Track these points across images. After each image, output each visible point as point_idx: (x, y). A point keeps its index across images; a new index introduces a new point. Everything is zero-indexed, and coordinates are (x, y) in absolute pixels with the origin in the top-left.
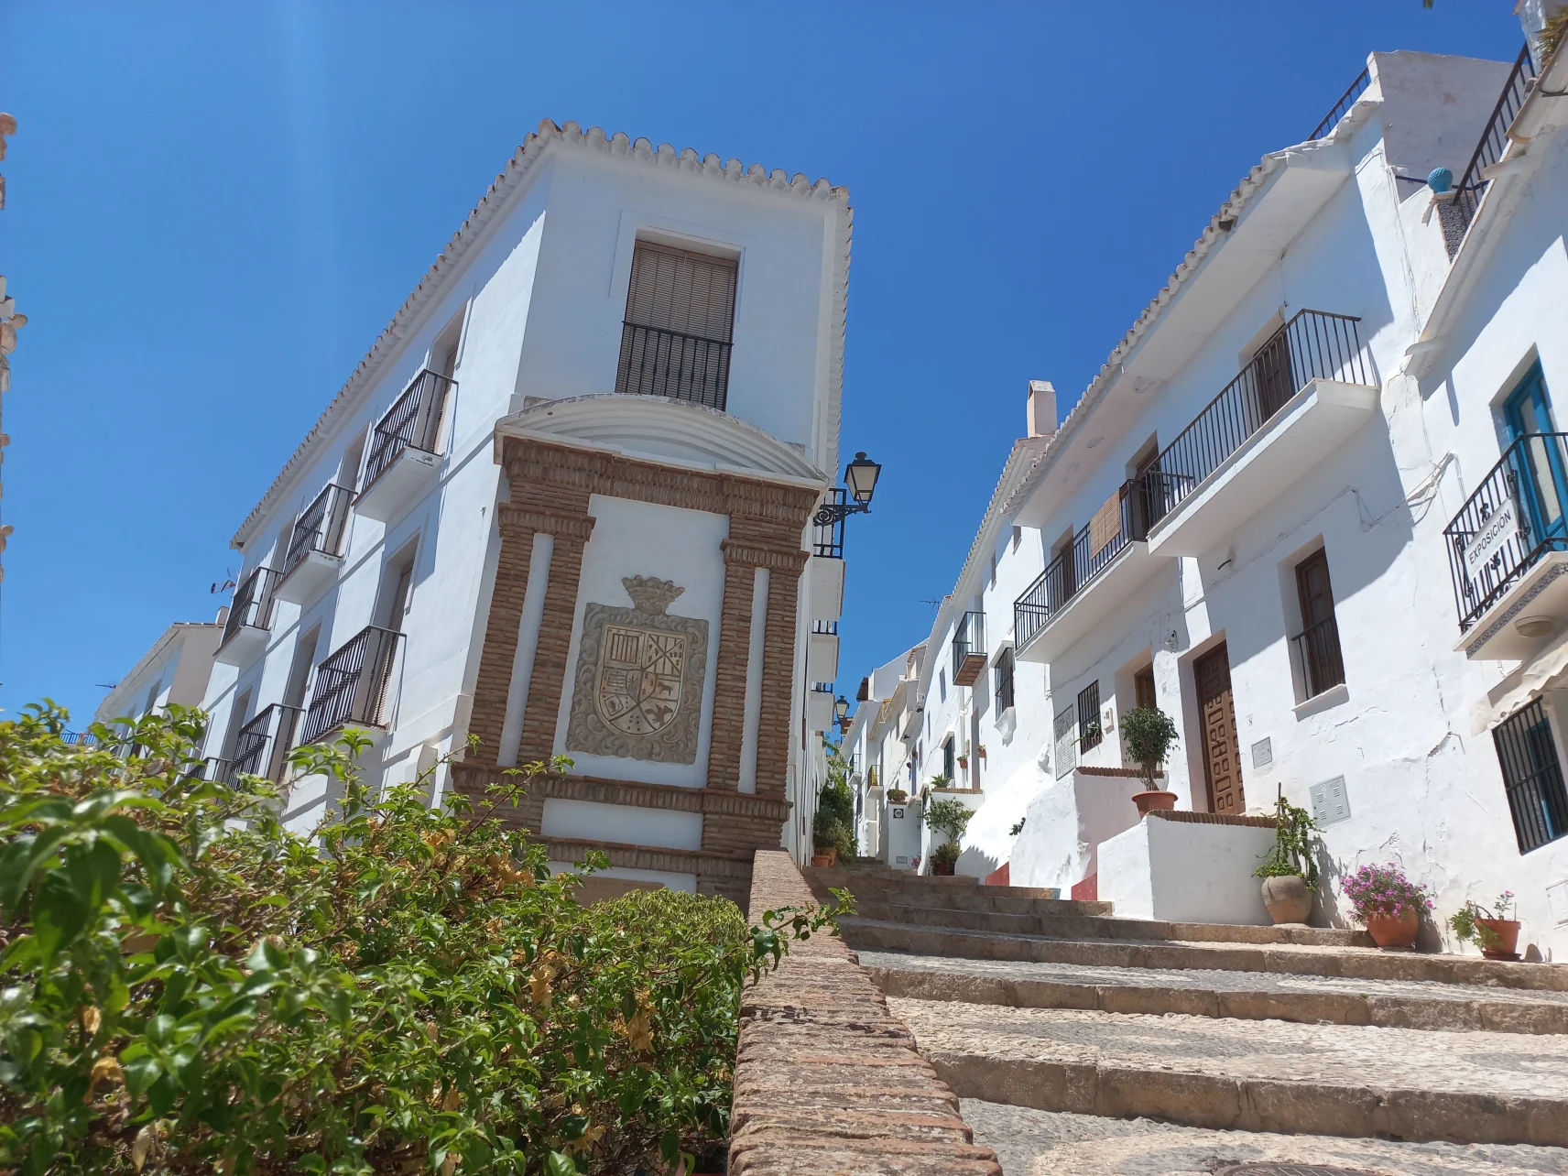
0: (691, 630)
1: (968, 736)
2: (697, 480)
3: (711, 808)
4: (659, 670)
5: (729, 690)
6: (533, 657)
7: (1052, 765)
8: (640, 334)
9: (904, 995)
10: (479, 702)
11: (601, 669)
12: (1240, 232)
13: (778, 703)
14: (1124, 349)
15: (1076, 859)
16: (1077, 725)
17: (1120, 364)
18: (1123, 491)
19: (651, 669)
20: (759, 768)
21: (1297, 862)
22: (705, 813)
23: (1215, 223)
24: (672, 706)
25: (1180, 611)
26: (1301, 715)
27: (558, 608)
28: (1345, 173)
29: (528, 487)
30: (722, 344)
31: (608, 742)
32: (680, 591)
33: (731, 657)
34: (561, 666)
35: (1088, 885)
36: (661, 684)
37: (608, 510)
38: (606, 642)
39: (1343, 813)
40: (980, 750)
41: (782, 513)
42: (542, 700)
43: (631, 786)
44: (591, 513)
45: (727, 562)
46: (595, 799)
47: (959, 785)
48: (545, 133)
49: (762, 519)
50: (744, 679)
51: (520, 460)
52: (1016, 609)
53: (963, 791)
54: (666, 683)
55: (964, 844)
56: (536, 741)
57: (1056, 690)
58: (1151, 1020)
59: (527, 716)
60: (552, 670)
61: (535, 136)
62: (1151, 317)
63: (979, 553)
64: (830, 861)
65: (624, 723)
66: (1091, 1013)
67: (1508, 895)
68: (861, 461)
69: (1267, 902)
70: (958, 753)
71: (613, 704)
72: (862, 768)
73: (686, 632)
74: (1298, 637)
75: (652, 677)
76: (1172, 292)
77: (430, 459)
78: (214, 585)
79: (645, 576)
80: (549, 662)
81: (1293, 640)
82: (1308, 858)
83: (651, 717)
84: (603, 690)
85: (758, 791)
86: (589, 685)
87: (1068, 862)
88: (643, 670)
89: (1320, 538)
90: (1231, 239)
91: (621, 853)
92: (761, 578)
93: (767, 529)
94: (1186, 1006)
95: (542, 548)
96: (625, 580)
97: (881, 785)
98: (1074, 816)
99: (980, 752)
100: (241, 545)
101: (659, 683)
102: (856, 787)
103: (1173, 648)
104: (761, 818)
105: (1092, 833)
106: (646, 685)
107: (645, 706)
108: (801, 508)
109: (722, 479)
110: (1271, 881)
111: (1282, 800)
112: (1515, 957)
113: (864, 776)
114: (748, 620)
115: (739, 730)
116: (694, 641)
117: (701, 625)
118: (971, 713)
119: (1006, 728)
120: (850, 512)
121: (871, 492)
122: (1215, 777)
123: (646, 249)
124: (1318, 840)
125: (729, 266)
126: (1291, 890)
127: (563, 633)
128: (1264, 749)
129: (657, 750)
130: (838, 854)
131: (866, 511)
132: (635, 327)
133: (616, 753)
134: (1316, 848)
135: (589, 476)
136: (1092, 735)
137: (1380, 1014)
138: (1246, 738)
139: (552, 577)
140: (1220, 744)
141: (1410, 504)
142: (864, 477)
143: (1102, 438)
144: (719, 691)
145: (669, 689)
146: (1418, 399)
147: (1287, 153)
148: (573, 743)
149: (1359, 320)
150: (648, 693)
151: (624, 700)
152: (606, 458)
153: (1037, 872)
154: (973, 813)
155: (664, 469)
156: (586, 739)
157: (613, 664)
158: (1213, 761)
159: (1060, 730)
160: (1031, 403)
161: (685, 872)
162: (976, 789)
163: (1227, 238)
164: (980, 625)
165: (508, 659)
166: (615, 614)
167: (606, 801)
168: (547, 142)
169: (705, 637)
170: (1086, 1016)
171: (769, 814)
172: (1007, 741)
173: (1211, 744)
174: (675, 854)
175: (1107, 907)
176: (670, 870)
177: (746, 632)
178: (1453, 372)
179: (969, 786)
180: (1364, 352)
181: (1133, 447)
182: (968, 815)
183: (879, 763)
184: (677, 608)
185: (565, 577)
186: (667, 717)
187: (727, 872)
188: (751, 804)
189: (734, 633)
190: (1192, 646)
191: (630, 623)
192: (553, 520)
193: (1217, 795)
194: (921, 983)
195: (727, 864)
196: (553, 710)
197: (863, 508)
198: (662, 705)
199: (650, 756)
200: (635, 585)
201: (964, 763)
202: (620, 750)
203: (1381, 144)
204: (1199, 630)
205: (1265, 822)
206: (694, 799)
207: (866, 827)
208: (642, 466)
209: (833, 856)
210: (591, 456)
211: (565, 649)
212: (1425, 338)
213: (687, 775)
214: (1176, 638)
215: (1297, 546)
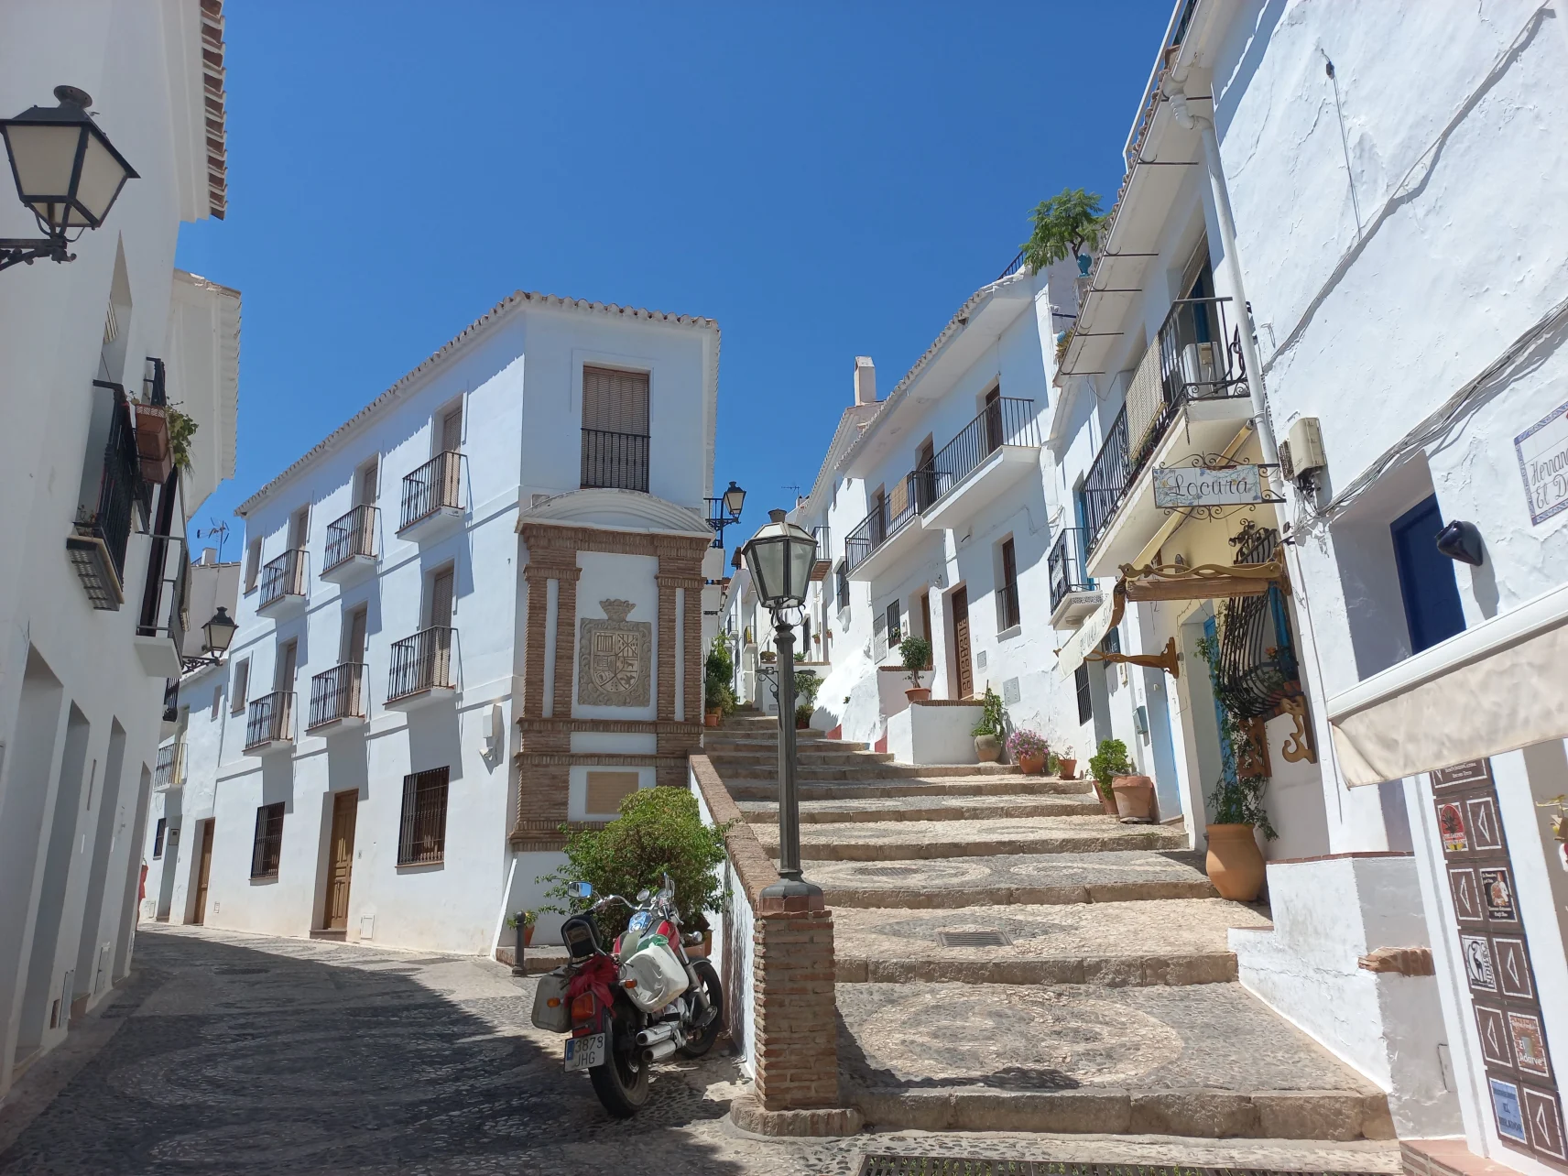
0: (641, 629)
1: (820, 619)
2: (638, 538)
3: (662, 731)
4: (625, 655)
5: (665, 663)
6: (554, 654)
7: (872, 653)
8: (592, 436)
9: (766, 822)
10: (529, 683)
11: (592, 656)
12: (971, 326)
13: (694, 669)
14: (908, 382)
15: (878, 725)
16: (887, 628)
17: (906, 390)
18: (910, 478)
19: (621, 654)
20: (685, 706)
21: (995, 727)
22: (657, 734)
23: (956, 320)
24: (634, 674)
25: (944, 562)
26: (1001, 639)
27: (565, 624)
28: (1029, 300)
29: (540, 552)
30: (643, 437)
31: (601, 698)
32: (633, 605)
33: (666, 644)
34: (571, 658)
35: (882, 744)
36: (627, 663)
37: (588, 560)
38: (594, 640)
39: (1017, 699)
40: (827, 633)
41: (689, 554)
42: (562, 678)
43: (616, 722)
44: (578, 566)
45: (660, 587)
46: (598, 730)
47: (814, 660)
48: (518, 299)
49: (678, 558)
50: (674, 656)
51: (534, 536)
52: (846, 543)
53: (815, 664)
54: (630, 662)
55: (816, 705)
56: (562, 700)
57: (875, 601)
58: (872, 825)
59: (555, 688)
60: (567, 661)
61: (512, 300)
62: (923, 365)
63: (823, 482)
64: (718, 718)
65: (609, 687)
66: (847, 824)
67: (1070, 748)
68: (734, 489)
69: (977, 750)
70: (813, 632)
71: (601, 677)
72: (738, 627)
73: (638, 630)
74: (1001, 591)
75: (621, 659)
76: (934, 353)
77: (457, 512)
78: (199, 531)
79: (612, 599)
80: (563, 656)
81: (999, 592)
82: (1001, 724)
83: (623, 682)
84: (594, 669)
85: (686, 720)
86: (587, 667)
87: (874, 726)
88: (616, 655)
89: (1011, 533)
90: (966, 330)
91: (615, 759)
92: (679, 593)
93: (681, 564)
94: (887, 817)
95: (552, 587)
96: (601, 602)
97: (755, 642)
98: (877, 699)
99: (828, 634)
100: (245, 514)
101: (626, 662)
102: (734, 642)
103: (940, 586)
104: (688, 733)
105: (887, 711)
106: (619, 664)
107: (619, 676)
108: (700, 550)
109: (652, 537)
110: (979, 738)
111: (989, 690)
112: (1073, 778)
113: (741, 634)
114: (674, 621)
115: (673, 686)
116: (644, 636)
117: (647, 625)
118: (821, 602)
119: (844, 621)
120: (728, 523)
121: (741, 510)
122: (962, 670)
123: (589, 371)
124: (1006, 713)
125: (644, 378)
126: (989, 743)
127: (570, 638)
128: (983, 655)
129: (628, 701)
130: (723, 710)
131: (738, 522)
132: (589, 431)
133: (606, 704)
134: (1005, 717)
135: (575, 542)
136: (895, 636)
137: (967, 815)
138: (975, 650)
139: (560, 606)
140: (965, 650)
141: (1050, 525)
142: (735, 499)
143: (900, 428)
144: (660, 665)
145: (632, 665)
146: (1054, 464)
147: (994, 285)
148: (581, 701)
149: (1032, 401)
150: (621, 668)
151: (607, 674)
152: (584, 530)
153: (857, 733)
154: (823, 680)
155: (618, 533)
156: (588, 697)
157: (600, 653)
158: (961, 660)
159: (877, 630)
160: (857, 374)
161: (649, 765)
162: (826, 662)
163: (963, 330)
164: (826, 534)
165: (541, 657)
166: (598, 624)
167: (603, 731)
168: (520, 302)
169: (650, 633)
170: (842, 825)
171: (693, 731)
172: (846, 630)
173: (960, 649)
174: (643, 757)
175: (891, 757)
176: (642, 765)
177: (672, 629)
178: (1065, 457)
179: (821, 660)
180: (1034, 422)
181: (918, 440)
182: (820, 682)
183: (753, 624)
184: (633, 616)
185: (567, 605)
186: (632, 681)
187: (673, 765)
188: (683, 727)
189: (666, 630)
190: (950, 586)
191: (607, 628)
192: (558, 572)
193: (963, 681)
194: (773, 817)
195: (672, 760)
196: (569, 683)
197: (736, 520)
198: (629, 674)
199: (625, 704)
200: (607, 605)
201: (817, 641)
202: (608, 702)
203: (1046, 288)
204: (954, 579)
205: (979, 703)
206: (651, 727)
207: (743, 676)
208: (606, 533)
209: (720, 713)
210: (575, 530)
211: (572, 648)
212: (1053, 437)
213: (646, 713)
214: (941, 580)
215: (1000, 535)
